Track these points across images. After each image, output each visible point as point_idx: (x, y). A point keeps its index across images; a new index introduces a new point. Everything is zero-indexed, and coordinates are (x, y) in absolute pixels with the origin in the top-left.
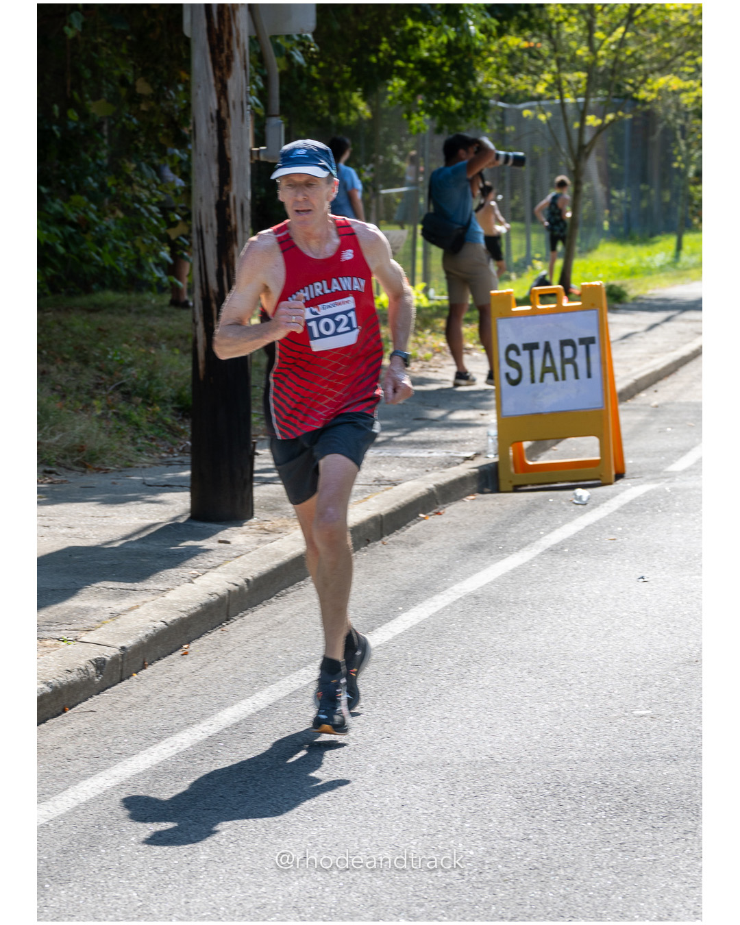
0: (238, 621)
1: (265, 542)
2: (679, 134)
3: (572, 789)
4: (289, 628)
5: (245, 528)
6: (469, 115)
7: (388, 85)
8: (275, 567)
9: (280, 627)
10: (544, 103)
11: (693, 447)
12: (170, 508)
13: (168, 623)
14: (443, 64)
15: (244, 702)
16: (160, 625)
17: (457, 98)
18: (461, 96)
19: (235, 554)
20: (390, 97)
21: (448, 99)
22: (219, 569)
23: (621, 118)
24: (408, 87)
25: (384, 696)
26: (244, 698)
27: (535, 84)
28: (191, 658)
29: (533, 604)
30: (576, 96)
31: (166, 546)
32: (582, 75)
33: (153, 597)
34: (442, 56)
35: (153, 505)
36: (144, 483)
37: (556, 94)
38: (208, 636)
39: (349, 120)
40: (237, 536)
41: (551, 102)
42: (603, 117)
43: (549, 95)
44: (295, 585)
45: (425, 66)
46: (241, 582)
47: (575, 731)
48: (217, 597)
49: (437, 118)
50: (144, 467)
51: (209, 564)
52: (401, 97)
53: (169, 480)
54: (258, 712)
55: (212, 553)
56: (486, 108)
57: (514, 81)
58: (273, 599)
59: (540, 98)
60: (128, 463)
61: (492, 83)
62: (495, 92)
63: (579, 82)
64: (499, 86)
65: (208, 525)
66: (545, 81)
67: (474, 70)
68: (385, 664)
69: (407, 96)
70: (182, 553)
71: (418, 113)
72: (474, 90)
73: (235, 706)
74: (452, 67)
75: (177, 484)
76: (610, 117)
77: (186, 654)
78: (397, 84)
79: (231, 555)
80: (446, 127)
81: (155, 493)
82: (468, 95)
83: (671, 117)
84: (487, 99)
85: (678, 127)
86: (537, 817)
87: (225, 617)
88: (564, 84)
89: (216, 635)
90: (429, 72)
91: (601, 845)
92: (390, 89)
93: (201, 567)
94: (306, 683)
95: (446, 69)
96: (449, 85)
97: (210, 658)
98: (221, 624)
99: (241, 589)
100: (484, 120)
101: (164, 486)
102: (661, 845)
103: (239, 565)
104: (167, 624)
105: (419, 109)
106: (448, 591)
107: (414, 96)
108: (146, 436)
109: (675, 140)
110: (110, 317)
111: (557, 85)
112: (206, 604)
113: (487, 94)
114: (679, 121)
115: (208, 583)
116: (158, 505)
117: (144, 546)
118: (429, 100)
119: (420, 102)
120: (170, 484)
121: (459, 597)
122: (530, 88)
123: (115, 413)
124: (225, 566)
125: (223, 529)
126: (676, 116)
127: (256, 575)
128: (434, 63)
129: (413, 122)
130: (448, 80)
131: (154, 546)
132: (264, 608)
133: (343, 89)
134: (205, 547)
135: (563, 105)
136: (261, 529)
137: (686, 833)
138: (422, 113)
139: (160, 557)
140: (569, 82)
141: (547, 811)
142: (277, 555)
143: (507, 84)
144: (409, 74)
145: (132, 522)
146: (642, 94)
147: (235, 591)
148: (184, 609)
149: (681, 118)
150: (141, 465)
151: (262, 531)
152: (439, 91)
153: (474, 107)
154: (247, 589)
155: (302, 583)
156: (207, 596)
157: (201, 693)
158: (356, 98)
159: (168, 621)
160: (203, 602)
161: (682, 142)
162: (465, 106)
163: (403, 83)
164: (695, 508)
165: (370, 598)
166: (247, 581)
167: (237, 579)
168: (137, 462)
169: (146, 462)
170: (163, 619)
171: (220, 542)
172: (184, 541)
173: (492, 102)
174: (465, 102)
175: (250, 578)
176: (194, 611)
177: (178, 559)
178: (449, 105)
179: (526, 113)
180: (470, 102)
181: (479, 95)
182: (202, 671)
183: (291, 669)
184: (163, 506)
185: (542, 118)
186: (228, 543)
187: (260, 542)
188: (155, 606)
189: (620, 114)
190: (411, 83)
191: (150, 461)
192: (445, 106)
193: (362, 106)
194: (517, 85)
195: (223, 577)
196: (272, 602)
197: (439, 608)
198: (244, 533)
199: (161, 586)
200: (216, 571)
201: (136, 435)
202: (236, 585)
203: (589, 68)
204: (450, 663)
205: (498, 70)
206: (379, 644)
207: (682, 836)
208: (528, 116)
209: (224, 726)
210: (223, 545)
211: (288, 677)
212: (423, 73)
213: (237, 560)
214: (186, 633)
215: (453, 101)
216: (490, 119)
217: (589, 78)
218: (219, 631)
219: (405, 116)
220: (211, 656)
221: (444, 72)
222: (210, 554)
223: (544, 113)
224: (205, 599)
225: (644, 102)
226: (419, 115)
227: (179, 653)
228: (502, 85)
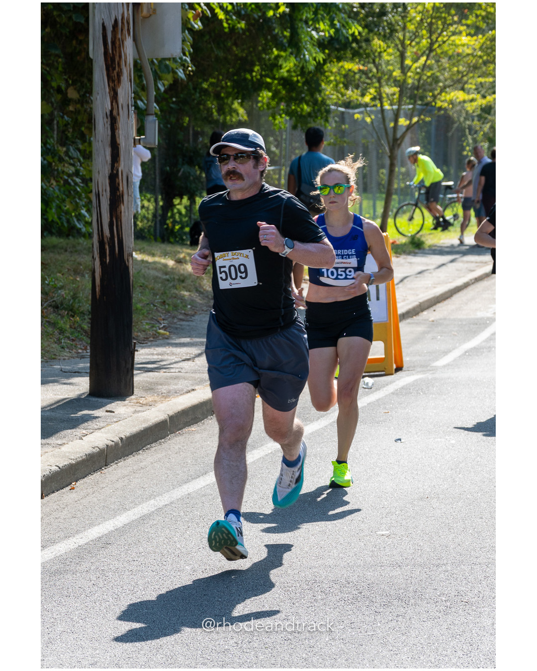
0: (113, 467)
1: (139, 411)
2: (467, 131)
3: (324, 585)
4: (148, 471)
5: (126, 402)
6: (317, 117)
7: (259, 96)
8: (142, 429)
9: (142, 471)
10: (368, 109)
11: (454, 349)
12: (77, 388)
13: (61, 467)
14: (298, 81)
15: (107, 522)
16: (54, 468)
17: (308, 105)
18: (310, 103)
19: (115, 420)
20: (259, 105)
21: (301, 106)
22: (102, 430)
23: (423, 120)
24: (273, 98)
25: (205, 520)
26: (109, 519)
27: (363, 95)
28: (76, 492)
29: (320, 457)
30: (391, 105)
31: (67, 414)
32: (396, 90)
33: (53, 449)
34: (297, 76)
35: (65, 386)
36: (61, 370)
37: (378, 103)
38: (91, 477)
39: (232, 121)
40: (120, 408)
41: (374, 109)
42: (411, 120)
43: (373, 103)
44: (158, 442)
45: (286, 82)
46: (116, 439)
47: (334, 545)
48: (98, 450)
49: (294, 118)
50: (64, 359)
51: (96, 427)
52: (268, 104)
53: (79, 368)
54: (116, 530)
55: (99, 419)
56: (328, 111)
57: (349, 92)
58: (140, 452)
59: (366, 105)
60: (53, 357)
61: (333, 94)
62: (335, 101)
63: (394, 94)
64: (338, 96)
65: (100, 400)
66: (371, 94)
67: (320, 85)
68: (210, 497)
69: (273, 103)
70: (78, 419)
71: (280, 115)
72: (320, 99)
73: (101, 525)
74: (304, 84)
75: (84, 371)
76: (415, 119)
77: (73, 489)
78: (266, 95)
79: (112, 421)
80: (299, 125)
81: (68, 377)
82: (315, 102)
83: (462, 119)
84: (329, 106)
85: (467, 126)
86: (297, 604)
87: (104, 463)
88: (384, 95)
89: (96, 476)
90: (288, 87)
91: (338, 624)
92: (260, 99)
93: (90, 429)
94: (153, 510)
95: (300, 85)
96: (303, 95)
97: (89, 492)
98: (101, 468)
99: (117, 444)
100: (327, 120)
101: (75, 372)
102: (379, 624)
103: (116, 428)
104: (59, 468)
105: (281, 112)
106: (264, 448)
107: (278, 104)
108: (68, 338)
109: (464, 135)
110: (51, 255)
111: (379, 97)
112: (89, 454)
113: (328, 102)
114: (468, 123)
115: (93, 440)
116: (68, 386)
117: (53, 414)
118: (288, 106)
119: (282, 107)
120: (80, 371)
121: (270, 452)
122: (360, 98)
123: (47, 321)
124: (107, 428)
125: (111, 403)
126: (466, 119)
127: (128, 434)
128: (292, 81)
129: (277, 122)
130: (302, 92)
131: (60, 414)
132: (133, 458)
133: (227, 98)
134: (95, 415)
135: (382, 110)
136: (137, 403)
137: (398, 616)
138: (283, 115)
139: (62, 421)
140: (387, 94)
141: (304, 600)
142: (145, 421)
143: (343, 95)
144: (274, 88)
145: (48, 397)
146: (439, 104)
147: (112, 446)
148: (73, 458)
149: (469, 120)
150: (62, 358)
151: (138, 404)
152: (295, 99)
153: (319, 110)
154: (120, 444)
155: (163, 440)
156: (91, 449)
157: (79, 516)
158: (236, 105)
159: (61, 466)
160: (87, 453)
161: (470, 137)
162: (314, 110)
163: (270, 94)
164: (447, 392)
165: (208, 452)
166: (121, 439)
167: (114, 437)
168: (59, 356)
169: (66, 356)
170: (57, 464)
171: (107, 411)
172: (81, 411)
173: (333, 107)
174: (314, 108)
175: (123, 437)
176: (81, 459)
177: (74, 423)
178: (302, 109)
179: (357, 116)
180: (316, 108)
181: (323, 102)
182: (81, 501)
183: (144, 499)
184: (71, 386)
185: (368, 120)
186: (114, 412)
187: (135, 412)
188: (54, 455)
189: (422, 117)
190: (276, 94)
191: (69, 355)
192: (299, 109)
193: (241, 111)
194: (350, 97)
195: (105, 435)
196: (139, 454)
197: (255, 459)
198: (125, 406)
199: (59, 442)
200: (100, 431)
201: (61, 337)
202: (113, 441)
203: (401, 85)
204: (255, 497)
205: (337, 86)
206: (208, 483)
207: (395, 618)
208: (358, 119)
209: (91, 539)
210: (107, 414)
211: (141, 506)
212: (284, 88)
213: (117, 423)
214: (74, 474)
215: (305, 107)
216: (330, 120)
217: (401, 92)
218: (99, 473)
219: (271, 118)
220: (90, 491)
221: (299, 87)
222: (97, 420)
223: (370, 116)
224: (89, 450)
225: (440, 109)
226: (281, 117)
227: (69, 487)
228: (340, 96)
